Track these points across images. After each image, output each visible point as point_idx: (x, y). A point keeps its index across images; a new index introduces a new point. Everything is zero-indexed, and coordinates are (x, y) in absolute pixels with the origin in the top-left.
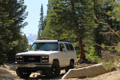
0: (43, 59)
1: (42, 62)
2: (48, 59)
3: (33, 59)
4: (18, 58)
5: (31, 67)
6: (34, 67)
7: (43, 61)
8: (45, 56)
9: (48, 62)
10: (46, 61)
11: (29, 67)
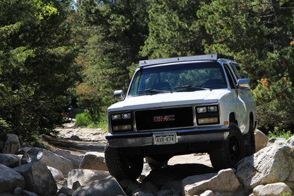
0: (200, 116)
1: (198, 124)
2: (216, 114)
3: (166, 118)
4: (116, 120)
5: (165, 142)
6: (173, 142)
7: (201, 121)
8: (207, 106)
9: (219, 123)
10: (212, 120)
11: (158, 143)
